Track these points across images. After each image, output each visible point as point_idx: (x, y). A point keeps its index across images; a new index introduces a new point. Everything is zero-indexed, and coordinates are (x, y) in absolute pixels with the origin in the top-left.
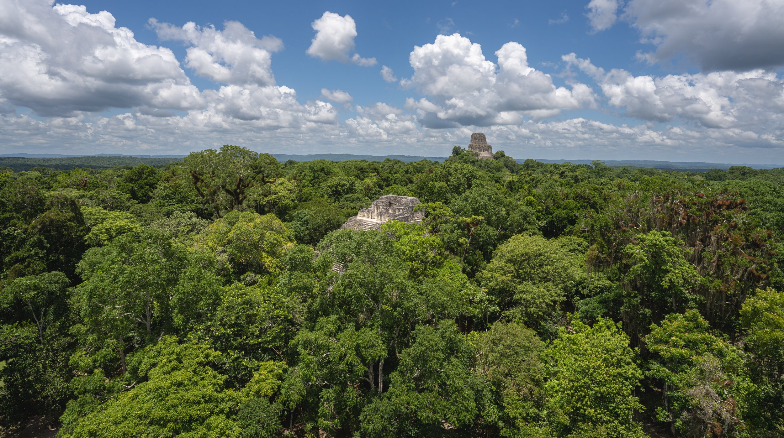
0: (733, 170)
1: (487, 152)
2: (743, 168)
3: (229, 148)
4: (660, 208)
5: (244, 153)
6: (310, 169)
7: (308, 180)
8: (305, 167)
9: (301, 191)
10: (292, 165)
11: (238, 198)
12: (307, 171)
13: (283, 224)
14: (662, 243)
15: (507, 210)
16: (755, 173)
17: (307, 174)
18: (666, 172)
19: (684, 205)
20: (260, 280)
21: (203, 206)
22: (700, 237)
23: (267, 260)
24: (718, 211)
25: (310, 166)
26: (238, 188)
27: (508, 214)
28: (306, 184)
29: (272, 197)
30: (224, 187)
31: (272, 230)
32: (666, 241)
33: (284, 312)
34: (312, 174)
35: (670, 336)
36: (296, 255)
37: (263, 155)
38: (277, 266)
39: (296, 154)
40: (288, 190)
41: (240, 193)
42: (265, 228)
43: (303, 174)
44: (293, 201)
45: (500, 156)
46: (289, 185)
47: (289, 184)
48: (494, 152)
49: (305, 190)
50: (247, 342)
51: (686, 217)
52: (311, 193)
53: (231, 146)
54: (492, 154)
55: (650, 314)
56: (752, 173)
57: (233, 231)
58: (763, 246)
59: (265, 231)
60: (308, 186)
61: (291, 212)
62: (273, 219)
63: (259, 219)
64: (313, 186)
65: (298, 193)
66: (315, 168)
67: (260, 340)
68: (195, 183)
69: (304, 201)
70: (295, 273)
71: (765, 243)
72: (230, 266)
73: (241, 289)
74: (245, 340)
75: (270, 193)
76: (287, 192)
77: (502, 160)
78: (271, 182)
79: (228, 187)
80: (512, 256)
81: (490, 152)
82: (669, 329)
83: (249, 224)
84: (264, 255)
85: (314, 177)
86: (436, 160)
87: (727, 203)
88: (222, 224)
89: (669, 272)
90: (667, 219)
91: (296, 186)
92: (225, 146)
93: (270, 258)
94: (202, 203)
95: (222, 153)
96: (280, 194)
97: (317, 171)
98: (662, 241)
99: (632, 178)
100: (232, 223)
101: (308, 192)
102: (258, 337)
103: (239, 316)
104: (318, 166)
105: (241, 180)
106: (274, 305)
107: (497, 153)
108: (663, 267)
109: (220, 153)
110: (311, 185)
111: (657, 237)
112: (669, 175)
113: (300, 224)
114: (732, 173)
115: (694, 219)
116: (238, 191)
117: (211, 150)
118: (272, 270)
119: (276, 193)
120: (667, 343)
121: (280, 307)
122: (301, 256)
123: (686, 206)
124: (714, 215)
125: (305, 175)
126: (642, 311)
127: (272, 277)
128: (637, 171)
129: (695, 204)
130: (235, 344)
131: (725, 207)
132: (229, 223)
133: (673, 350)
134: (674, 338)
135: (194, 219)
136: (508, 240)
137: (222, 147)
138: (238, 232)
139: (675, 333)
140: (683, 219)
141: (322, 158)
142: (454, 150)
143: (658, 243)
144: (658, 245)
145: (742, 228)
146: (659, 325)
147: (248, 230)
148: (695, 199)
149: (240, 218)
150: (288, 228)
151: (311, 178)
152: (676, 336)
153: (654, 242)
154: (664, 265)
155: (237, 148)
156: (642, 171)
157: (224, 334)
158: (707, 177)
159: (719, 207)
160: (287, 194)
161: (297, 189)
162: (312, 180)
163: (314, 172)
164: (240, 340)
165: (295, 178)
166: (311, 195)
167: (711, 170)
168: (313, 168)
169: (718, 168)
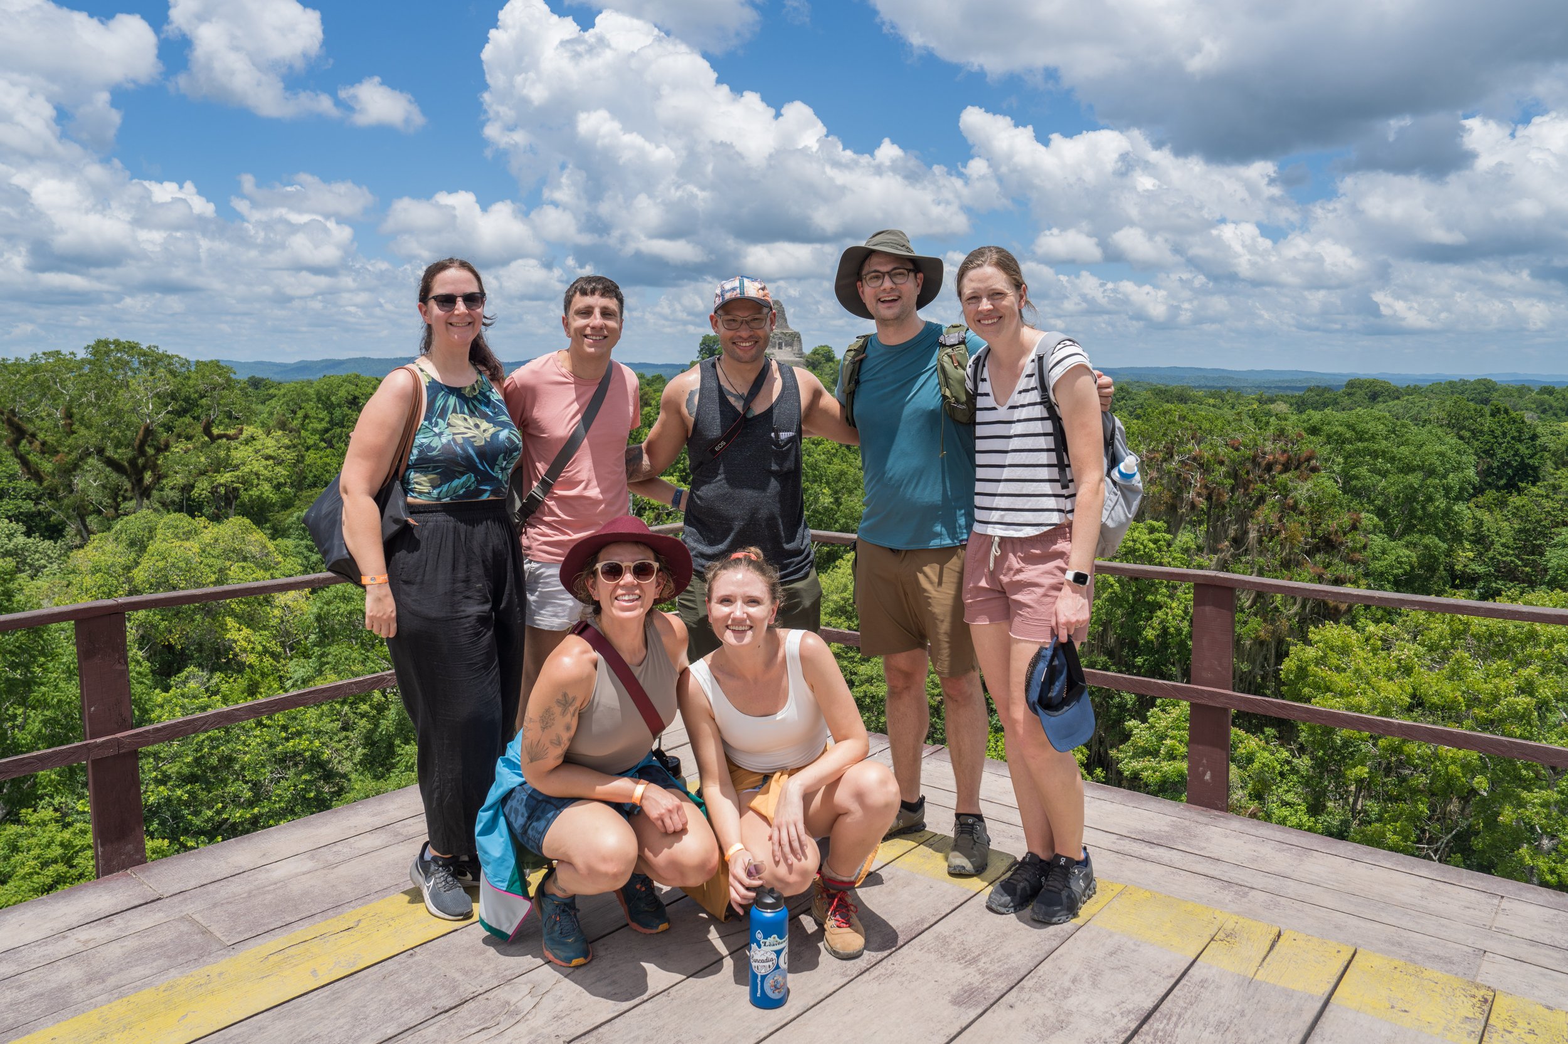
0: (1353, 386)
1: (789, 349)
2: (1373, 383)
3: (112, 347)
4: (1155, 474)
5: (152, 360)
6: (319, 400)
7: (315, 431)
8: (306, 394)
9: (300, 459)
10: (263, 392)
11: (140, 480)
12: (310, 407)
13: (271, 545)
14: (1145, 547)
15: (836, 492)
16: (1395, 394)
17: (312, 413)
18: (1213, 396)
19: (1201, 465)
20: (224, 687)
21: (36, 504)
22: (1232, 533)
23: (237, 635)
24: (1267, 476)
25: (318, 394)
26: (141, 451)
27: (837, 502)
28: (310, 442)
29: (225, 477)
30: (100, 451)
31: (245, 559)
32: (1155, 542)
33: (311, 742)
34: (323, 414)
35: (1162, 738)
36: (332, 607)
37: (205, 364)
38: (266, 651)
39: (266, 359)
40: (268, 457)
41: (145, 468)
42: (227, 554)
43: (300, 414)
44: (278, 487)
45: (823, 360)
46: (270, 444)
47: (270, 442)
48: (807, 350)
49: (311, 457)
50: (225, 816)
51: (1204, 492)
52: (327, 464)
53: (117, 343)
54: (801, 354)
55: (1134, 704)
56: (1389, 395)
57: (146, 562)
58: (1341, 544)
59: (228, 563)
60: (316, 447)
61: (278, 516)
62: (247, 530)
63: (210, 532)
64: (331, 446)
65: (295, 465)
66: (333, 399)
67: (256, 810)
68: (15, 443)
69: (309, 486)
70: (334, 649)
71: (1343, 539)
72: (140, 653)
73: (195, 697)
74: (218, 813)
75: (219, 466)
76: (264, 462)
77: (827, 370)
78: (229, 438)
79: (110, 452)
80: (843, 599)
81: (796, 348)
82: (1161, 725)
83: (187, 544)
84: (230, 622)
85: (331, 421)
86: (656, 373)
87: (1282, 459)
88: (110, 547)
89: (1160, 608)
90: (1166, 496)
91: (288, 447)
92: (99, 342)
93: (246, 631)
94: (28, 496)
95: (90, 362)
96: (246, 469)
97: (339, 406)
98: (1146, 542)
99: (1139, 411)
100: (139, 545)
101: (319, 462)
102: (251, 804)
103: (203, 757)
104: (342, 393)
105: (148, 432)
106: (284, 728)
107: (815, 352)
108: (1150, 598)
109: (83, 361)
110: (323, 444)
111: (1136, 534)
112: (1218, 401)
113: (307, 547)
114: (1349, 394)
115: (1219, 494)
116: (141, 461)
117: (58, 353)
118: (252, 659)
119: (236, 467)
120: (1155, 753)
121: (299, 734)
122: (344, 608)
123: (1205, 468)
124: (1259, 485)
125: (306, 416)
126: (1118, 700)
127: (257, 677)
128: (1149, 394)
129: (1222, 463)
130: (197, 821)
131: (1279, 467)
132: (132, 544)
133: (1167, 767)
134: (1168, 742)
135: (20, 540)
136: (837, 563)
137: (92, 343)
138: (161, 564)
139: (1170, 733)
140: (1199, 495)
141: (351, 372)
142: (703, 343)
143: (1138, 546)
144: (1139, 550)
145: (1306, 510)
146: (1144, 720)
147: (188, 562)
148: (1223, 451)
149: (159, 532)
150: (285, 555)
151: (324, 425)
152: (1172, 738)
153: (1130, 544)
154: (1152, 594)
155: (132, 347)
156: (1163, 394)
157: (169, 800)
158: (1299, 406)
159: (1269, 468)
160: (266, 467)
161: (291, 456)
162: (326, 431)
163: (329, 407)
164: (210, 813)
165: (283, 426)
166: (328, 471)
167: (1310, 389)
168: (328, 398)
169: (1323, 384)
